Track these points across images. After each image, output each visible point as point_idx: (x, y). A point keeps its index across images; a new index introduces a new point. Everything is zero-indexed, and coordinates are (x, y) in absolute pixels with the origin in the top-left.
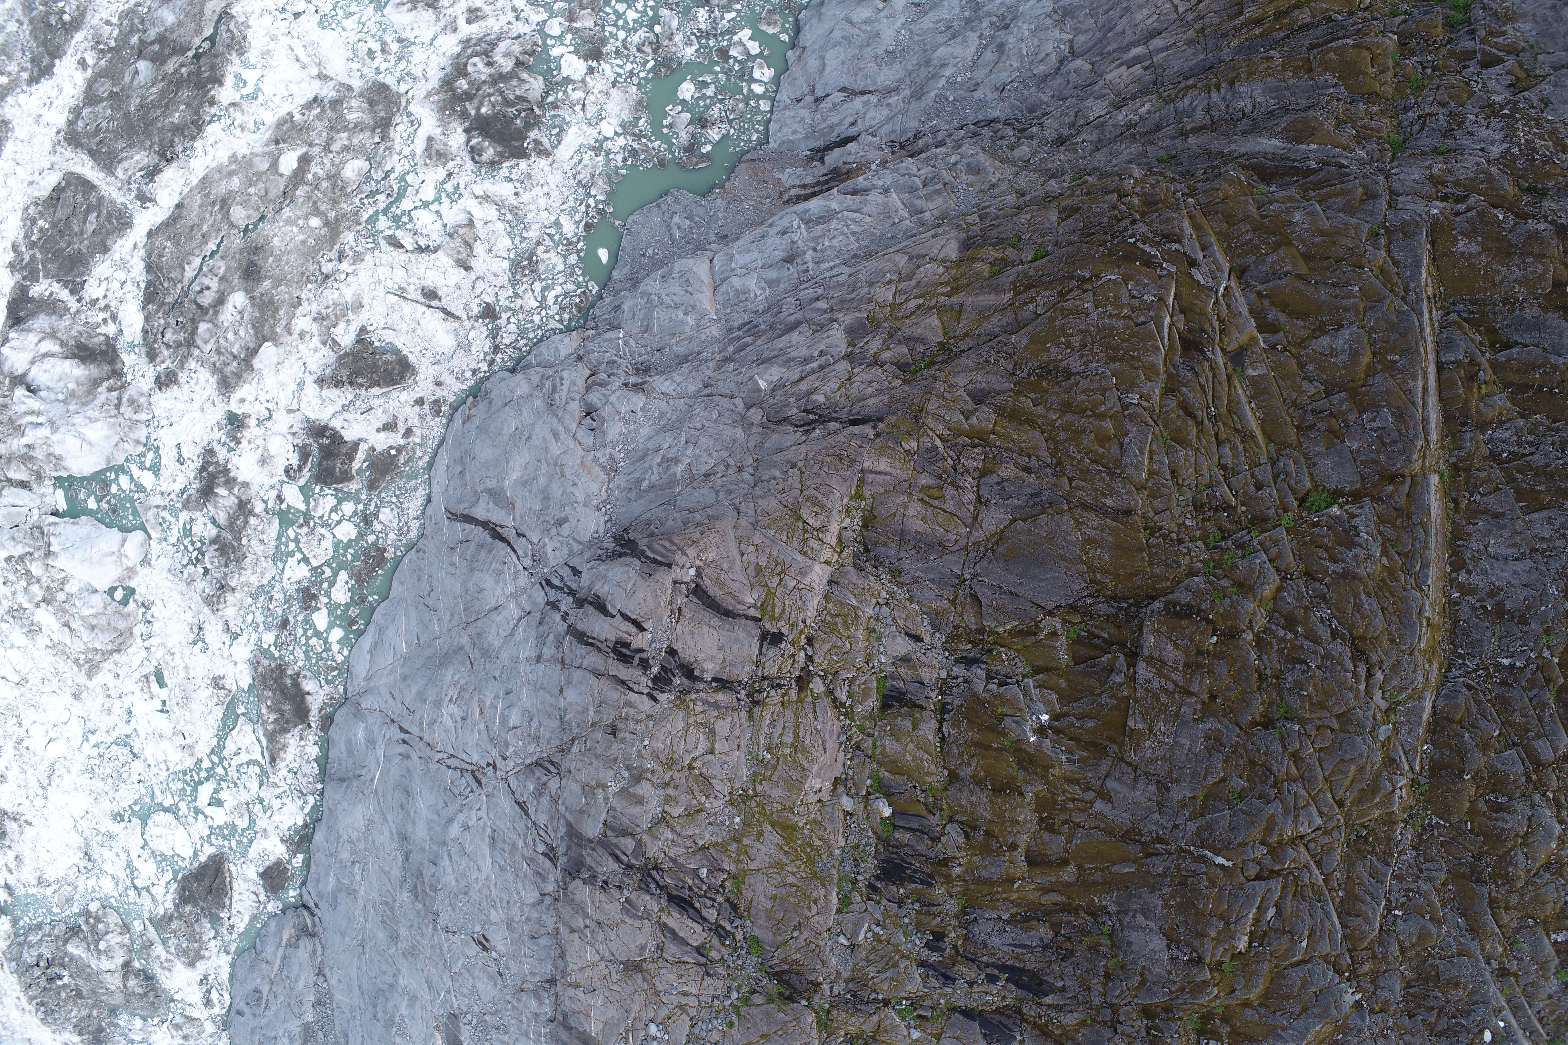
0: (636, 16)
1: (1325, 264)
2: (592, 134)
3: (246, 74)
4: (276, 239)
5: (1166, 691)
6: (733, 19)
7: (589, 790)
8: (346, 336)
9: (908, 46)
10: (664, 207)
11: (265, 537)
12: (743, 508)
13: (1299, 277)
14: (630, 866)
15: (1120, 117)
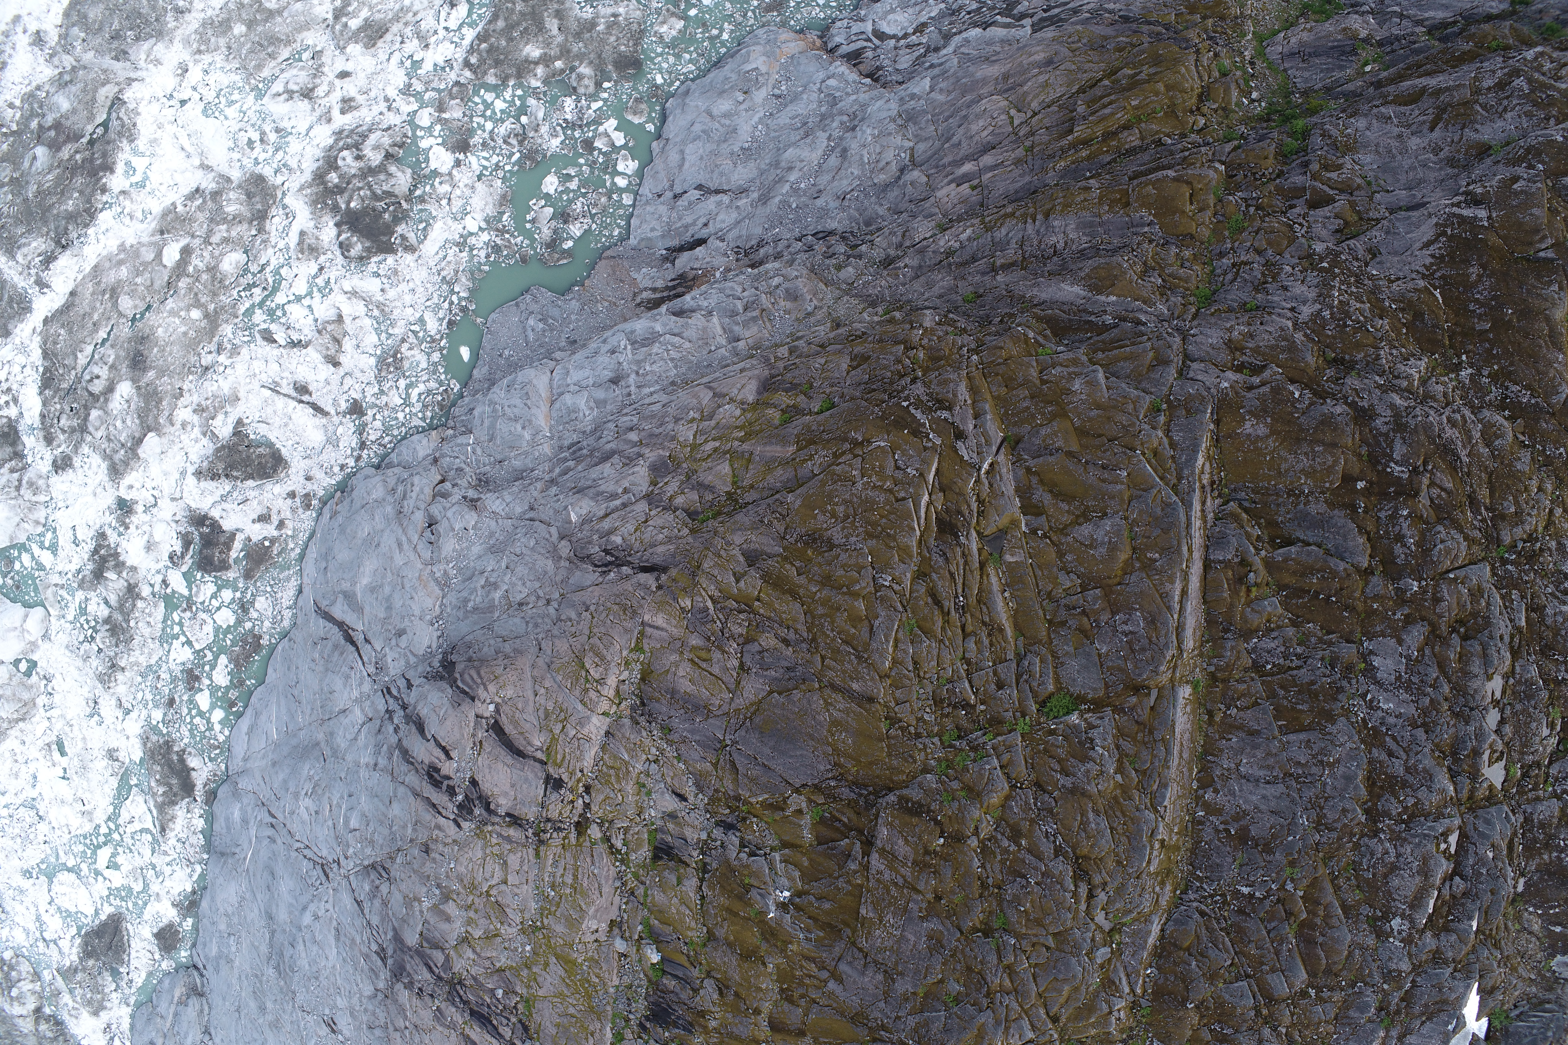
0: (504, 106)
1: (1097, 442)
2: (455, 230)
3: (137, 162)
4: (160, 330)
5: (896, 884)
6: (600, 109)
7: (410, 901)
8: (224, 428)
9: (764, 143)
10: (523, 306)
11: (151, 620)
12: (543, 645)
13: (1070, 454)
14: (440, 978)
15: (942, 243)
